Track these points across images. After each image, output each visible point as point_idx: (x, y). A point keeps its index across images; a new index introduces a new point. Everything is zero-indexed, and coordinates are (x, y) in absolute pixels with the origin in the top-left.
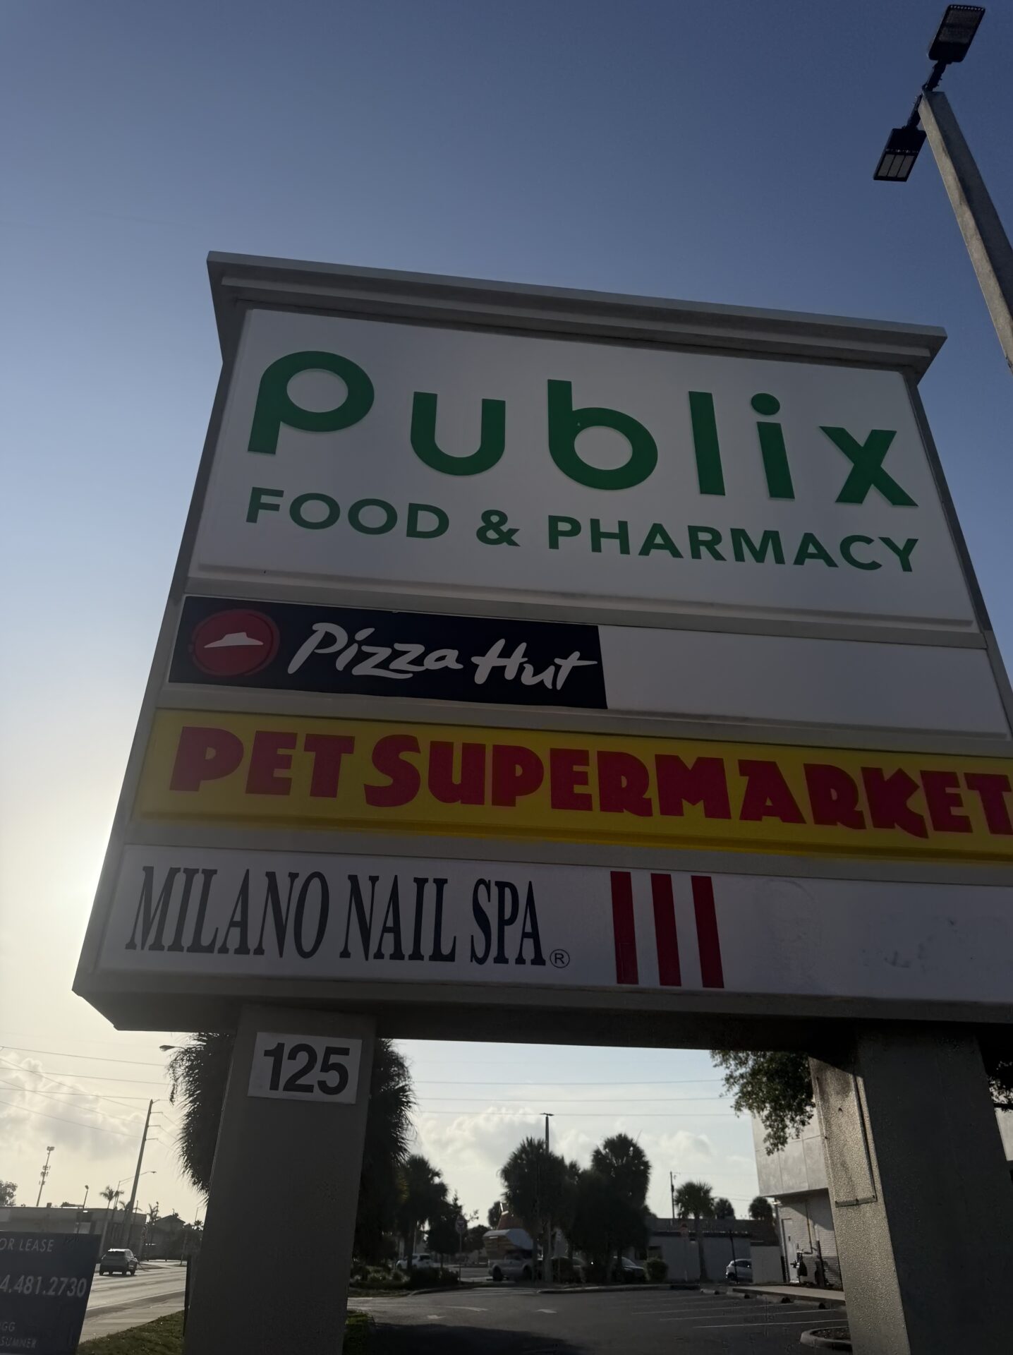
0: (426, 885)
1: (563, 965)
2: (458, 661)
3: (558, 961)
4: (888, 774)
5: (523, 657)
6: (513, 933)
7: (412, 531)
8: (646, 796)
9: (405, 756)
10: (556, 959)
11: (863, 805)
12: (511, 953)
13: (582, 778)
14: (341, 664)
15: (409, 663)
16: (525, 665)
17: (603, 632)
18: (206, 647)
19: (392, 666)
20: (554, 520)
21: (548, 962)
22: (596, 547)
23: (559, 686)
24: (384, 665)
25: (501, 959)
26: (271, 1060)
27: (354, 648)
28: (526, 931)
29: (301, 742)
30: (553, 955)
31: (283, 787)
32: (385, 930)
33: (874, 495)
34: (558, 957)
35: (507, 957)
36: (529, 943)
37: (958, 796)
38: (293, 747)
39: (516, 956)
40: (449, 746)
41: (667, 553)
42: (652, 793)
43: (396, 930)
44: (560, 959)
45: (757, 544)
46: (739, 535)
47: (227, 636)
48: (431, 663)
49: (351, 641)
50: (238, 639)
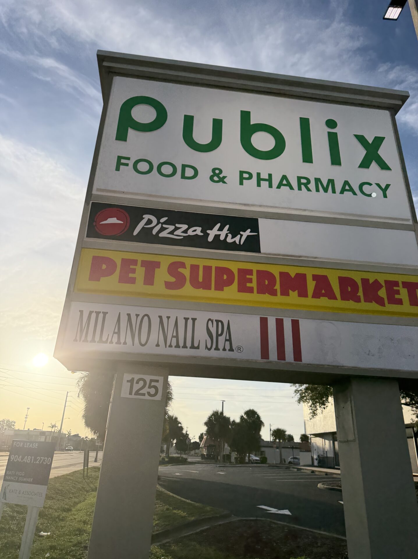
0: (189, 320)
1: (241, 352)
2: (201, 232)
4: (371, 281)
5: (227, 231)
6: (222, 339)
7: (183, 177)
8: (275, 288)
9: (180, 270)
10: (238, 349)
11: (360, 293)
12: (221, 347)
13: (250, 281)
14: (154, 232)
15: (182, 232)
16: (228, 234)
17: (260, 220)
18: (100, 223)
19: (175, 233)
20: (241, 173)
21: (235, 350)
22: (259, 185)
23: (242, 243)
24: (172, 233)
25: (217, 349)
26: (129, 384)
27: (160, 225)
28: (227, 339)
29: (139, 263)
31: (133, 281)
32: (173, 337)
33: (374, 165)
34: (239, 348)
35: (219, 348)
36: (228, 343)
37: (399, 291)
38: (136, 265)
39: (223, 348)
40: (197, 267)
41: (288, 188)
42: (278, 287)
43: (177, 337)
44: (240, 349)
45: (325, 185)
46: (318, 181)
47: (109, 219)
48: (190, 232)
49: (158, 223)
50: (113, 220)
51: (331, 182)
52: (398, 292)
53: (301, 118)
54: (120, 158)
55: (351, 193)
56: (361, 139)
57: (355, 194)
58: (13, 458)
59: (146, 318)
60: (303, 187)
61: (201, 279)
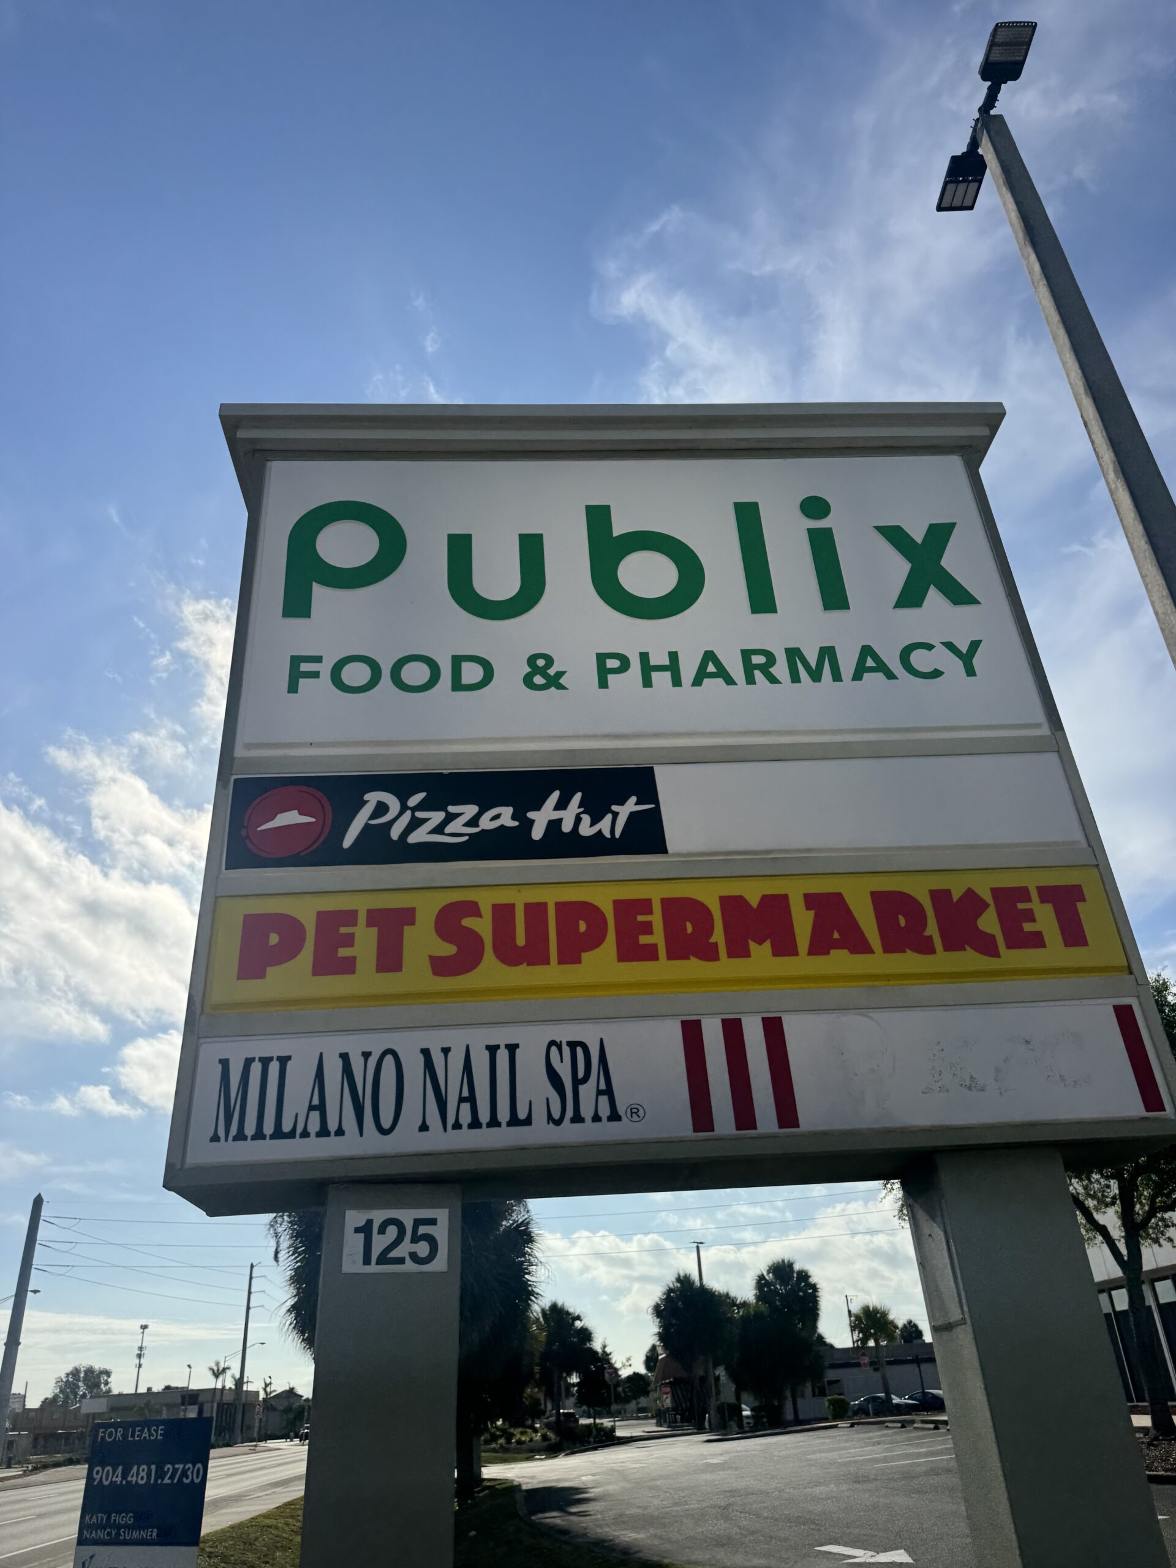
0: (498, 1051)
1: (638, 1119)
2: (514, 818)
3: (634, 1115)
4: (956, 896)
5: (579, 807)
6: (587, 1092)
7: (457, 685)
8: (713, 940)
9: (468, 922)
10: (632, 1113)
11: (932, 929)
12: (587, 1111)
13: (648, 928)
14: (395, 833)
15: (464, 825)
16: (582, 816)
17: (659, 772)
18: (258, 829)
19: (448, 830)
20: (601, 658)
21: (623, 1118)
22: (647, 683)
23: (617, 835)
24: (439, 829)
25: (577, 1118)
26: (362, 1235)
27: (408, 813)
28: (600, 1088)
29: (362, 918)
30: (629, 1111)
31: (348, 966)
32: (462, 1100)
33: (933, 596)
34: (634, 1111)
35: (583, 1114)
36: (604, 1100)
37: (1031, 911)
38: (355, 924)
39: (592, 1114)
40: (511, 907)
41: (720, 681)
42: (718, 936)
43: (472, 1099)
44: (636, 1113)
45: (813, 663)
46: (794, 655)
47: (279, 816)
48: (486, 823)
49: (404, 808)
50: (291, 818)
51: (828, 653)
52: (1030, 916)
53: (737, 505)
54: (296, 661)
55: (880, 676)
56: (894, 535)
57: (890, 676)
58: (100, 1475)
59: (389, 1060)
60: (758, 674)
61: (521, 940)
